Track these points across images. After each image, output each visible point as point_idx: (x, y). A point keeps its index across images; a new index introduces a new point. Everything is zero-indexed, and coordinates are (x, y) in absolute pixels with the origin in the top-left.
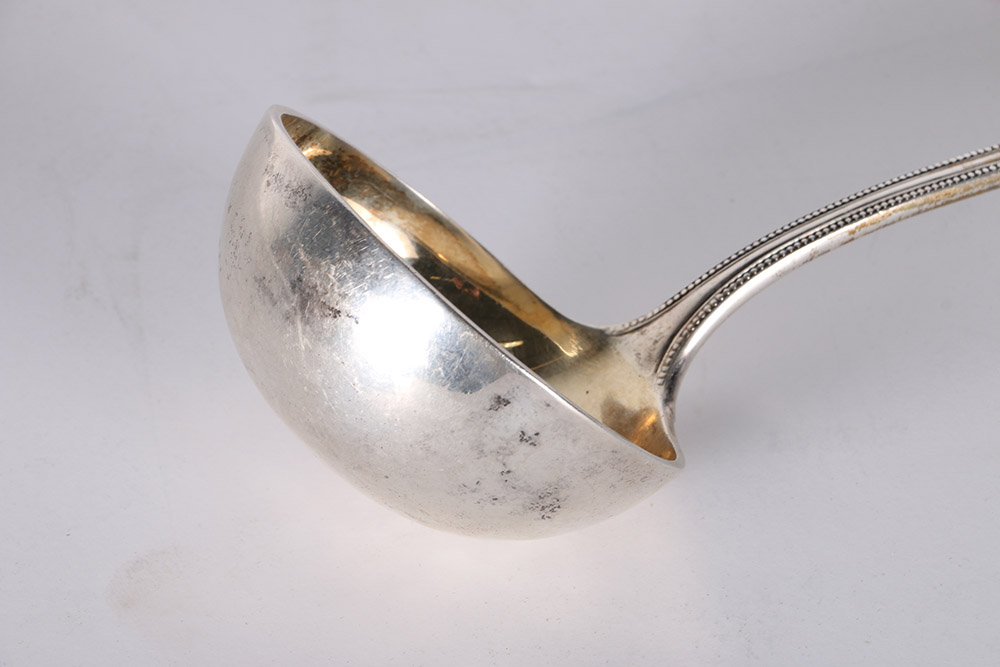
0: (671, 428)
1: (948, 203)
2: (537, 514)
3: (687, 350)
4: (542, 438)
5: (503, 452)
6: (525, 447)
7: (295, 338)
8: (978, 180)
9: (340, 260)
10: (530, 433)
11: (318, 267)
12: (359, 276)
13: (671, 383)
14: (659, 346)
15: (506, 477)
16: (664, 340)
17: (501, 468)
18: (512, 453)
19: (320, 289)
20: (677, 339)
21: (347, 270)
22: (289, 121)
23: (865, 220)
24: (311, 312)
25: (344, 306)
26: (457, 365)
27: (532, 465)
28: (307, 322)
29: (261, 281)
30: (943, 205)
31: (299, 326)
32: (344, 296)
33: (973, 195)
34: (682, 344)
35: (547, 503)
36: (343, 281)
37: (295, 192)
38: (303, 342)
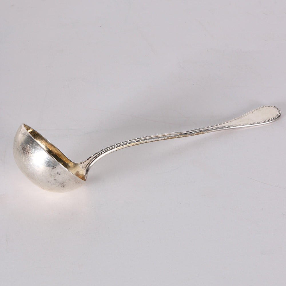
0: (86, 178)
1: (133, 145)
2: (61, 187)
3: (90, 166)
4: (61, 174)
5: (55, 176)
6: (58, 175)
7: (22, 157)
8: (138, 142)
9: (29, 144)
10: (59, 173)
11: (26, 145)
12: (32, 147)
13: (87, 171)
14: (86, 166)
15: (55, 180)
16: (87, 165)
17: (55, 179)
18: (56, 176)
19: (26, 149)
20: (89, 164)
21: (31, 146)
22: (25, 125)
23: (120, 147)
24: (25, 152)
25: (30, 151)
26: (47, 161)
27: (60, 178)
28: (24, 154)
29: (18, 148)
30: (132, 146)
31: (23, 155)
32: (30, 150)
33: (137, 145)
34: (89, 165)
35: (62, 185)
36: (30, 147)
37: (24, 134)
38: (24, 157)
